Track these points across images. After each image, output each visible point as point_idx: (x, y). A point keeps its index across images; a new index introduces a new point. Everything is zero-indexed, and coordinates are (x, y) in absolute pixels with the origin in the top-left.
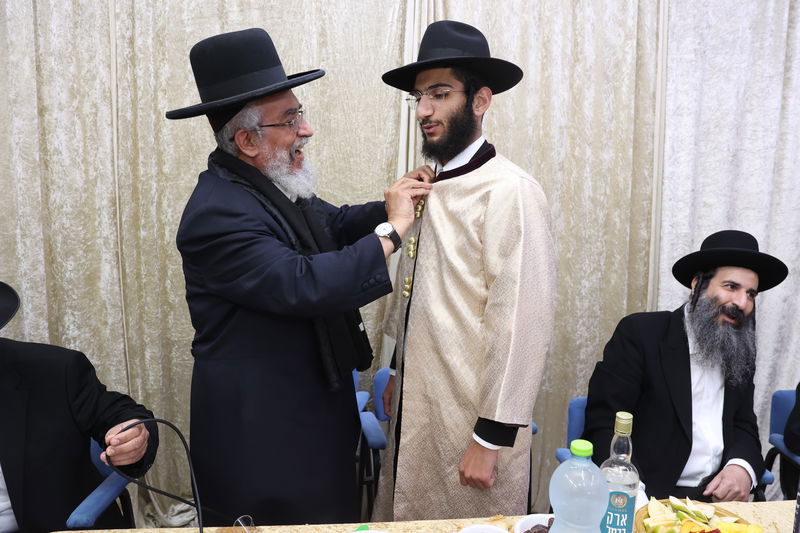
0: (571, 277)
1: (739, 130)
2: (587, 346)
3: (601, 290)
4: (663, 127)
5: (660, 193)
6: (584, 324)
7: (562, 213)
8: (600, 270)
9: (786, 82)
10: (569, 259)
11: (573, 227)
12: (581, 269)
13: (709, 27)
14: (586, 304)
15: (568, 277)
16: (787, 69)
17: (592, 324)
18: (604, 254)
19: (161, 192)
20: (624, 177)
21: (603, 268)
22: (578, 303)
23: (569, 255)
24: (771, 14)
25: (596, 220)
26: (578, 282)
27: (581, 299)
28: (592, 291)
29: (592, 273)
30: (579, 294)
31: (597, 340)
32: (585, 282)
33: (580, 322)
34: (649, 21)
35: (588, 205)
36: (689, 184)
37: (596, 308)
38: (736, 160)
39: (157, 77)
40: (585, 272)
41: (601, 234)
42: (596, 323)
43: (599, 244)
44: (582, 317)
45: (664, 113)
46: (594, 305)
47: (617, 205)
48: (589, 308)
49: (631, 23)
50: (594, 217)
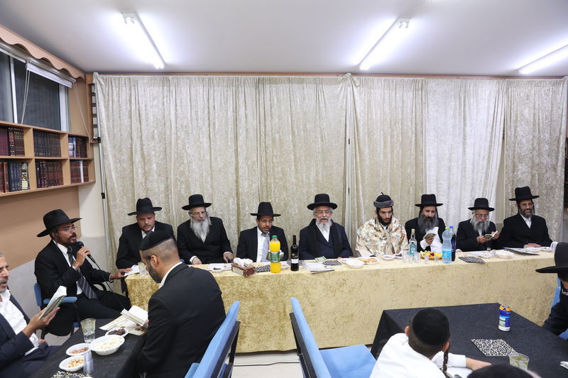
1: (450, 160)
4: (426, 160)
5: (426, 181)
9: (464, 144)
13: (439, 128)
16: (465, 139)
19: (275, 188)
20: (413, 177)
24: (458, 123)
34: (418, 127)
36: (434, 178)
38: (449, 169)
39: (273, 152)
45: (425, 155)
47: (411, 186)
49: (414, 129)
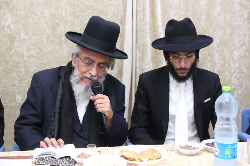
0: (228, 50)
2: (238, 90)
3: (246, 57)
6: (236, 77)
7: (222, 13)
8: (245, 45)
10: (227, 39)
11: (229, 20)
12: (233, 45)
14: (237, 65)
15: (226, 50)
17: (241, 77)
18: (248, 36)
21: (247, 44)
22: (232, 64)
23: (226, 37)
25: (242, 16)
26: (231, 52)
27: (234, 62)
28: (240, 57)
29: (240, 47)
30: (233, 59)
31: (244, 86)
32: (236, 53)
33: (234, 76)
35: (237, 7)
37: (243, 67)
40: (236, 46)
41: (245, 24)
42: (243, 77)
43: (244, 30)
44: (234, 72)
46: (241, 66)
48: (239, 67)
50: (241, 14)
